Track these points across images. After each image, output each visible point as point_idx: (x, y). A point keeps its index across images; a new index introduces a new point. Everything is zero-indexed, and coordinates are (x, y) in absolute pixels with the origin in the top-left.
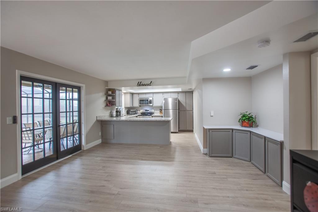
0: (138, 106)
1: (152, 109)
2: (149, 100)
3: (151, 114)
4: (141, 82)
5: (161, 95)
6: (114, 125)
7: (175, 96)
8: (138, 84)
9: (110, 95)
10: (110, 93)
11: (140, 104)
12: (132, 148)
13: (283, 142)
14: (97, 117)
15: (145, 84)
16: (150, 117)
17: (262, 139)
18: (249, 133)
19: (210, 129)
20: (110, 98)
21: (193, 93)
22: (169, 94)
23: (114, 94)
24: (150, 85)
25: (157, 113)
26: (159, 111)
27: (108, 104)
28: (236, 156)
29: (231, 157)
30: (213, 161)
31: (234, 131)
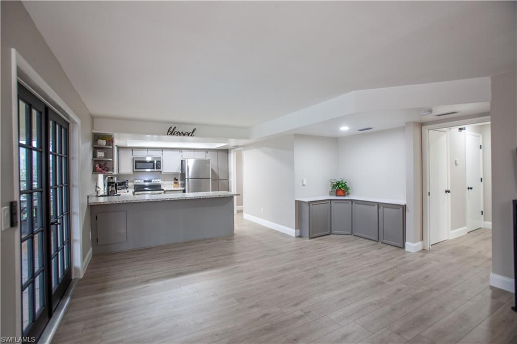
0: (131, 172)
1: (157, 179)
2: (155, 162)
3: (156, 188)
4: (175, 127)
5: (178, 153)
6: (126, 212)
7: (201, 156)
8: (168, 132)
9: (101, 148)
10: (103, 143)
11: (136, 168)
12: (182, 250)
13: (405, 205)
14: (88, 197)
15: (182, 132)
16: (160, 194)
17: (374, 206)
18: (350, 202)
19: (310, 203)
20: (100, 154)
21: (228, 153)
22: (191, 153)
23: (110, 145)
24: (191, 136)
25: (167, 185)
26: (172, 182)
27: (98, 168)
28: (335, 232)
29: (329, 234)
30: (320, 242)
31: (332, 202)
